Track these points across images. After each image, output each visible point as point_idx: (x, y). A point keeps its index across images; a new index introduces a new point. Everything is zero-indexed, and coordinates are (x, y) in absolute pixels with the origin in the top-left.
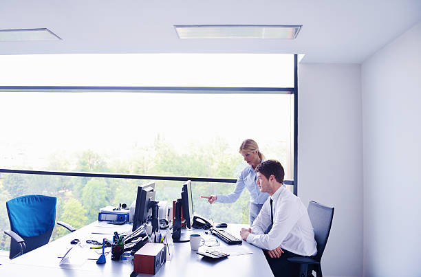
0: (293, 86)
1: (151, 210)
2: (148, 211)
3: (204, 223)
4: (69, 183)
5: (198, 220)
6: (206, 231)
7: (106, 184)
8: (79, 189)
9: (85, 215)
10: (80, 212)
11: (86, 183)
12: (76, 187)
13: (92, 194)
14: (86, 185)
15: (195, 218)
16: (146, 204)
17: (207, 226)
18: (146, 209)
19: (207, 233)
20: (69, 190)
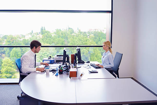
4: (3, 51)
7: (21, 50)
8: (8, 53)
9: (13, 64)
10: (10, 63)
11: (11, 50)
12: (7, 52)
13: (15, 55)
14: (12, 51)
20: (3, 54)
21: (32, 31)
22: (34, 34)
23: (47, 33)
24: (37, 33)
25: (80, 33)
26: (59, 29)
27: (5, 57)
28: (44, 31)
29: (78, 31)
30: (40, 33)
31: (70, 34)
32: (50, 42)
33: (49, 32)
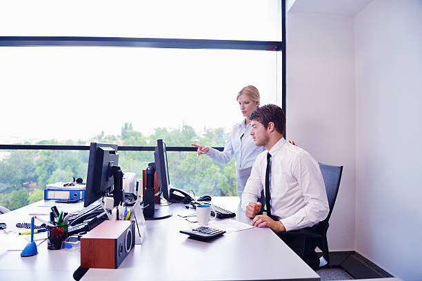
0: (280, 40)
1: (112, 179)
2: (107, 180)
3: (183, 196)
4: (33, 175)
5: (175, 193)
6: (187, 205)
12: (40, 179)
15: (172, 190)
16: (104, 169)
17: (186, 200)
18: (103, 177)
19: (188, 208)
20: (34, 182)
21: (103, 133)
22: (106, 138)
23: (134, 135)
24: (113, 136)
25: (209, 138)
26: (162, 127)
27: (35, 189)
28: (128, 131)
29: (205, 133)
30: (119, 137)
31: (186, 139)
32: (140, 157)
33: (140, 135)
